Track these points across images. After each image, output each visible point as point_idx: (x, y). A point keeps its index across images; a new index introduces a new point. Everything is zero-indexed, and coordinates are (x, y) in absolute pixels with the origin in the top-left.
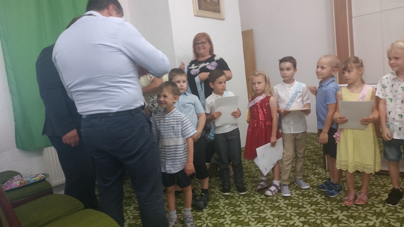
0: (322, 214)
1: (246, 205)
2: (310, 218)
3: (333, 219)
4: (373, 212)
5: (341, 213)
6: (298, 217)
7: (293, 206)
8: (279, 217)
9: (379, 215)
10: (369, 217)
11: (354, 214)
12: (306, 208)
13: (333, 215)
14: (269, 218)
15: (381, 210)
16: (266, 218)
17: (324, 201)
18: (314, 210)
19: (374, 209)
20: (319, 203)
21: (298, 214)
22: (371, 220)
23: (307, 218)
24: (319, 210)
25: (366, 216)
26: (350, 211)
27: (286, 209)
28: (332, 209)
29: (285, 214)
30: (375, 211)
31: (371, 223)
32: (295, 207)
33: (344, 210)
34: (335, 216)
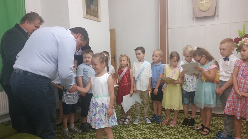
0: (153, 133)
3: (158, 136)
4: (177, 131)
5: (163, 132)
6: (141, 135)
7: (138, 130)
8: (131, 136)
10: (176, 134)
11: (169, 133)
12: (144, 130)
13: (158, 134)
14: (125, 137)
15: (181, 130)
16: (124, 136)
18: (149, 131)
19: (178, 130)
20: (151, 128)
21: (140, 134)
22: (177, 136)
23: (146, 135)
24: (151, 131)
25: (175, 133)
26: (167, 131)
27: (134, 132)
28: (158, 131)
29: (134, 134)
31: (177, 137)
33: (164, 131)
34: (159, 134)
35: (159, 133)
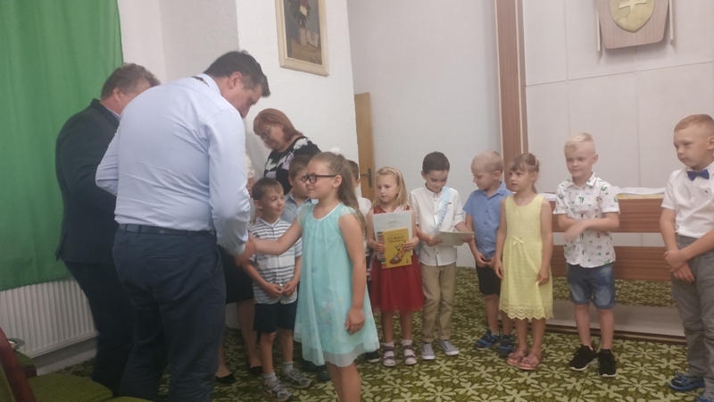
0: (490, 396)
4: (563, 389)
7: (444, 385)
9: (571, 394)
12: (464, 388)
13: (506, 397)
15: (574, 387)
17: (491, 376)
18: (477, 390)
19: (564, 385)
20: (483, 380)
21: (454, 398)
25: (554, 396)
26: (530, 390)
27: (434, 391)
28: (504, 388)
32: (447, 386)
33: (522, 389)
34: (509, 399)
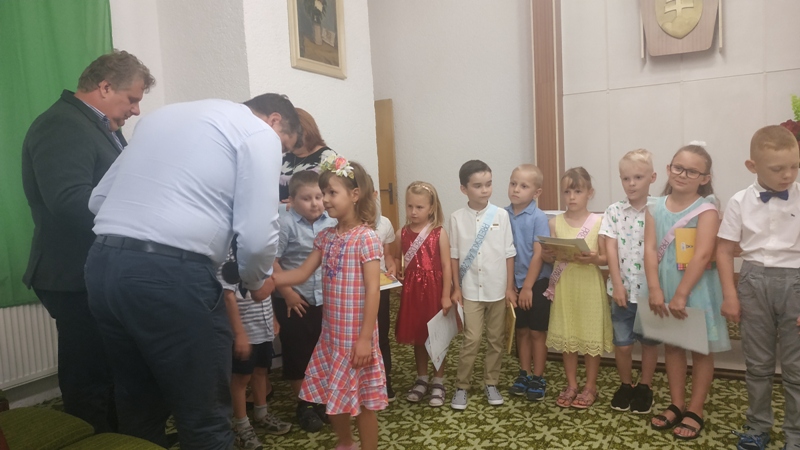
0: (519, 433)
1: (386, 422)
2: (498, 440)
3: (536, 441)
5: (549, 430)
6: (478, 440)
8: (447, 441)
9: (607, 431)
10: (592, 436)
11: (568, 432)
13: (536, 435)
14: (430, 444)
16: (425, 443)
17: (520, 412)
18: (504, 427)
20: (511, 416)
22: (595, 440)
23: (495, 440)
24: (513, 427)
26: (562, 427)
27: (457, 428)
28: (534, 425)
29: (457, 437)
30: (600, 424)
31: (596, 445)
32: (472, 423)
33: (553, 426)
34: (539, 437)
35: (537, 432)
